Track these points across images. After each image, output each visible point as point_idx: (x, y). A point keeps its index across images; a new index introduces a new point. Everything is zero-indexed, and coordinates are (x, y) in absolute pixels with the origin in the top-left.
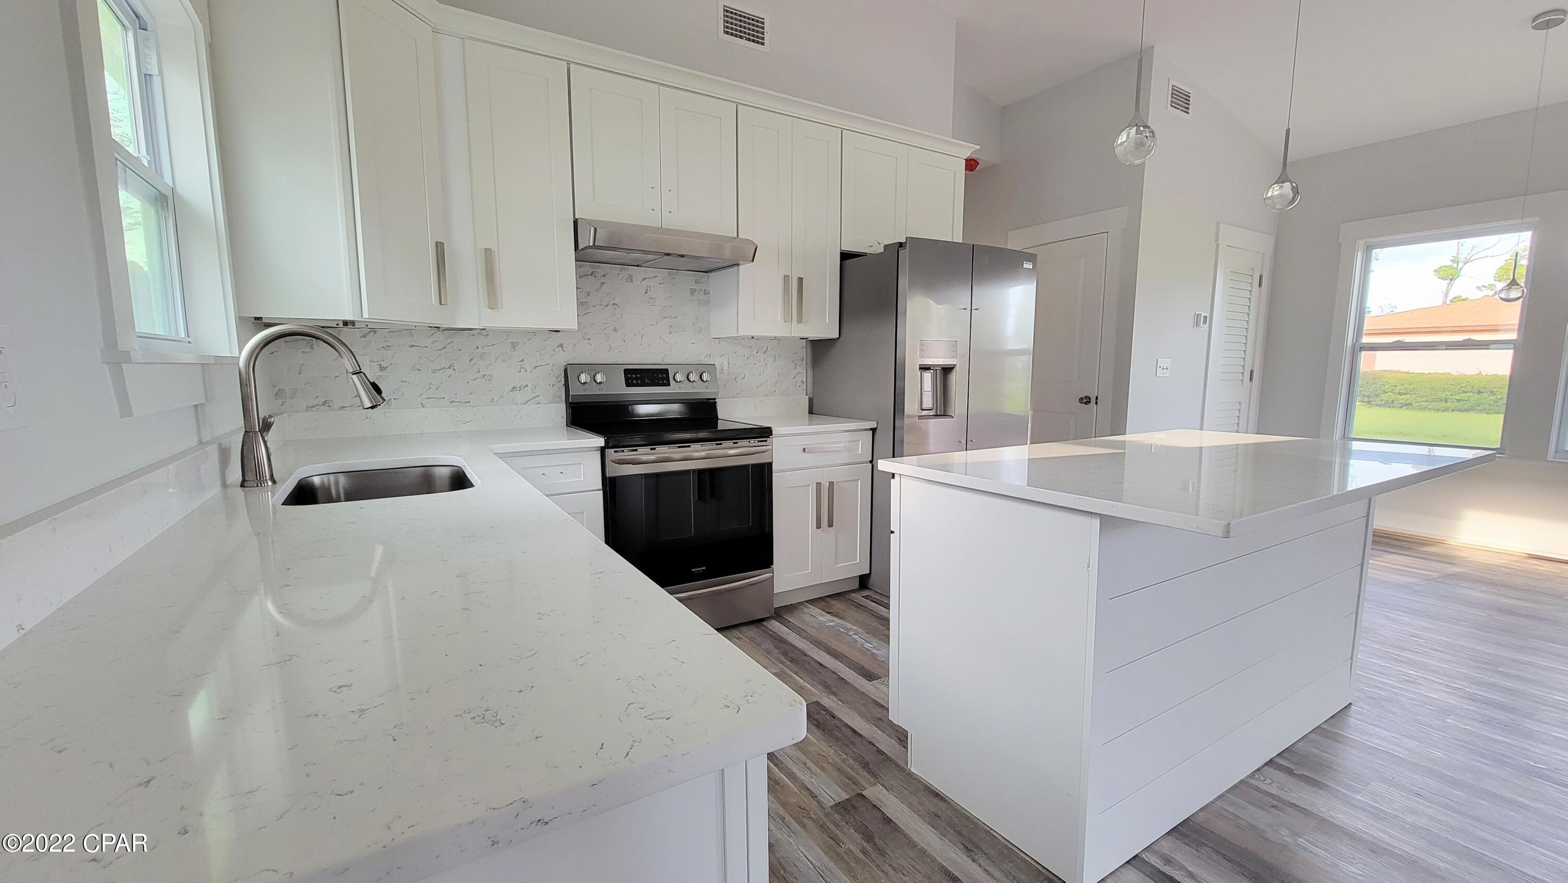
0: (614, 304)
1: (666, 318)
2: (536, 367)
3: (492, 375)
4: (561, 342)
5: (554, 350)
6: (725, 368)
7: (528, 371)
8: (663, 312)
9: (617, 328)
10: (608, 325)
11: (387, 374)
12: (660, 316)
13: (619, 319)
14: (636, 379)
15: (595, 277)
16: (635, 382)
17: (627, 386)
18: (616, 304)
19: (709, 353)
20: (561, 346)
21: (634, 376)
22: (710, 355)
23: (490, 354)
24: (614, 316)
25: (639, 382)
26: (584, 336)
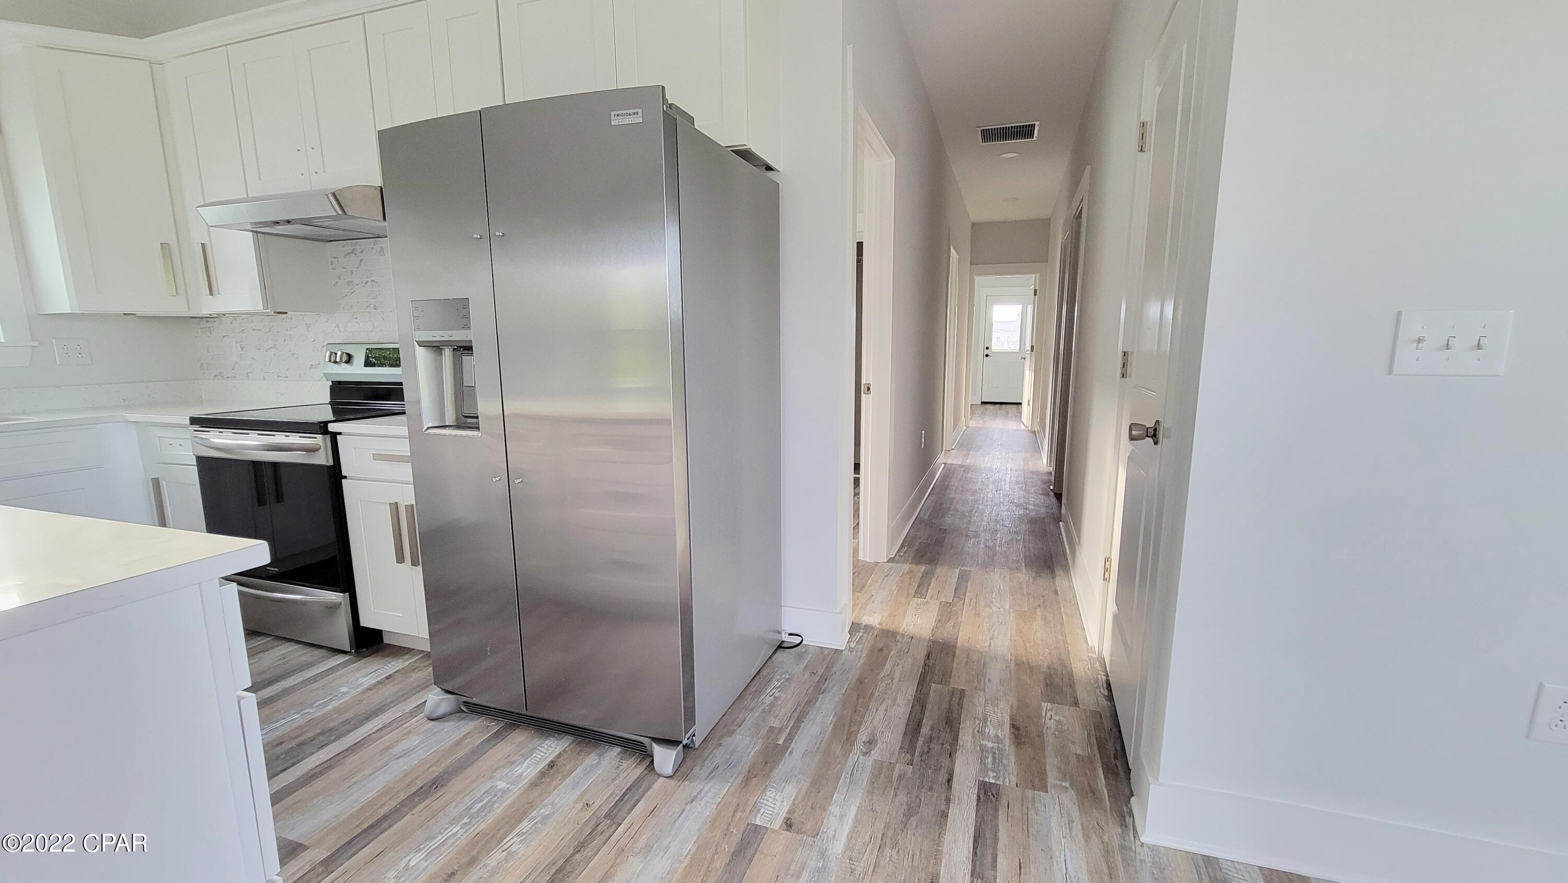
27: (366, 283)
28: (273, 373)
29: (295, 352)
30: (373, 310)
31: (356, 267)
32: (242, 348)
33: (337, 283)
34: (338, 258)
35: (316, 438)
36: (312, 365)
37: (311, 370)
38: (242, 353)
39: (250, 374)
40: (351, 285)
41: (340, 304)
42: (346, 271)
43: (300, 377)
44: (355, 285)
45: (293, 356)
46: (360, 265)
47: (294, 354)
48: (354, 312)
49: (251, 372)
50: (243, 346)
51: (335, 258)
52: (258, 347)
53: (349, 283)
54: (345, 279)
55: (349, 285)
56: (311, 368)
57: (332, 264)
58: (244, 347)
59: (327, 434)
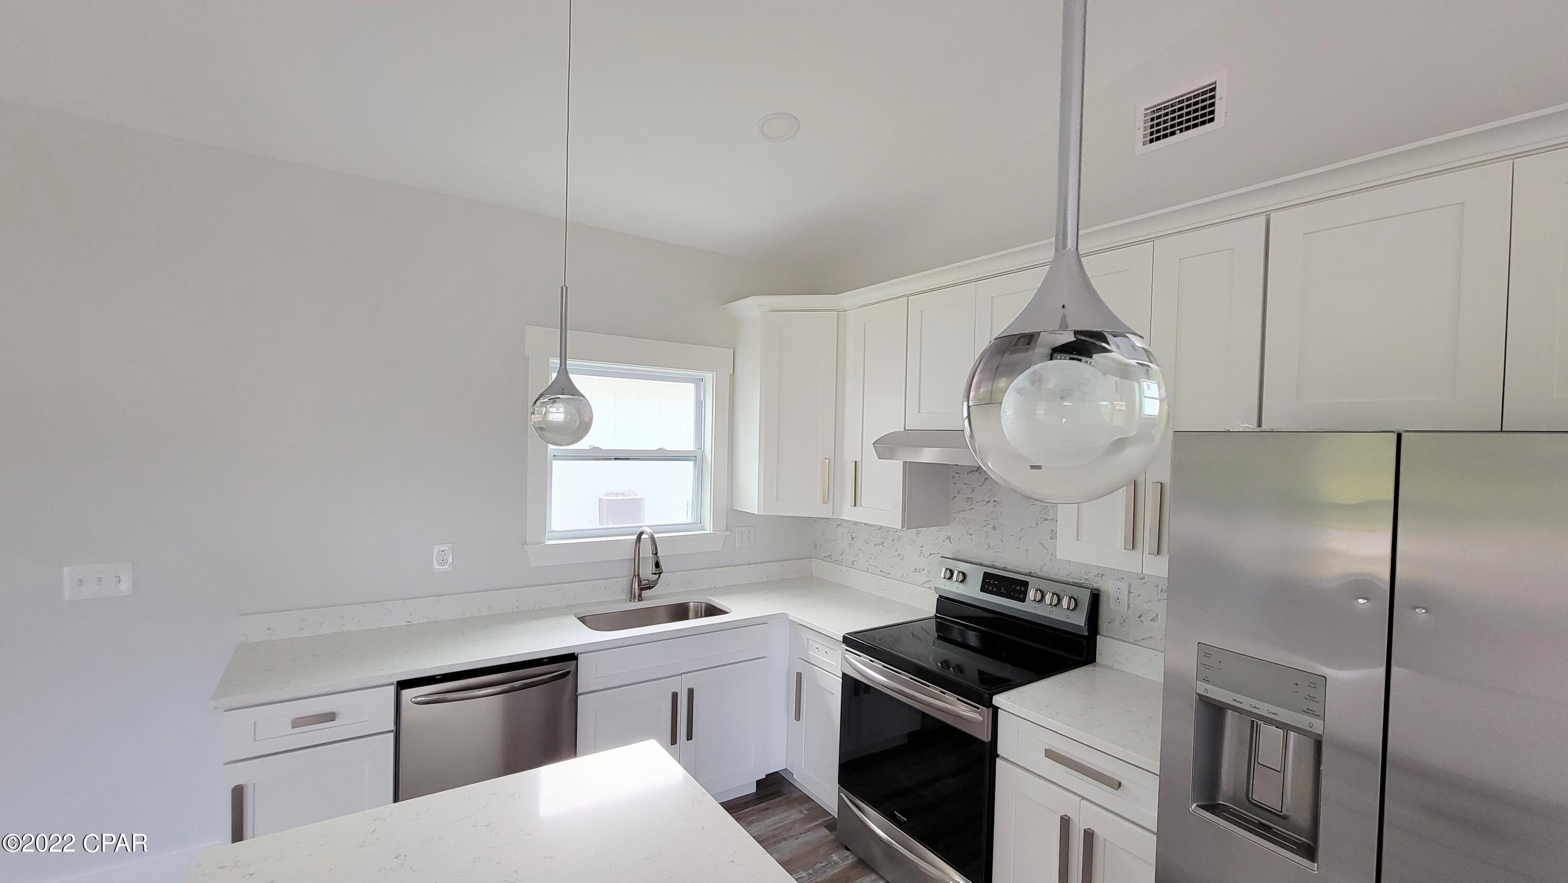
0: (994, 501)
1: (1047, 520)
2: (931, 554)
3: (903, 556)
4: (949, 534)
5: (944, 541)
6: (1124, 597)
7: (926, 557)
8: (1043, 513)
9: (996, 526)
10: (989, 522)
11: (854, 543)
12: (1041, 518)
13: (998, 517)
14: (994, 585)
15: (980, 473)
16: (990, 588)
17: (981, 590)
18: (997, 502)
19: (1101, 573)
20: (949, 538)
21: (992, 582)
22: (1102, 575)
23: (904, 537)
24: (993, 513)
25: (995, 589)
26: (967, 531)
27: (988, 502)
28: (877, 567)
29: (901, 553)
30: (992, 530)
31: (980, 485)
32: (853, 538)
33: (955, 497)
34: (959, 474)
35: (978, 708)
36: (916, 569)
37: (914, 573)
38: (852, 542)
39: (855, 562)
40: (970, 502)
41: (956, 518)
42: (967, 487)
43: (902, 577)
44: (975, 502)
45: (898, 556)
46: (984, 484)
47: (899, 554)
48: (969, 528)
49: (856, 561)
50: (853, 536)
51: (957, 473)
52: (867, 541)
53: (968, 499)
54: (964, 495)
55: (967, 501)
56: (914, 572)
57: (952, 478)
58: (854, 538)
59: (987, 707)
